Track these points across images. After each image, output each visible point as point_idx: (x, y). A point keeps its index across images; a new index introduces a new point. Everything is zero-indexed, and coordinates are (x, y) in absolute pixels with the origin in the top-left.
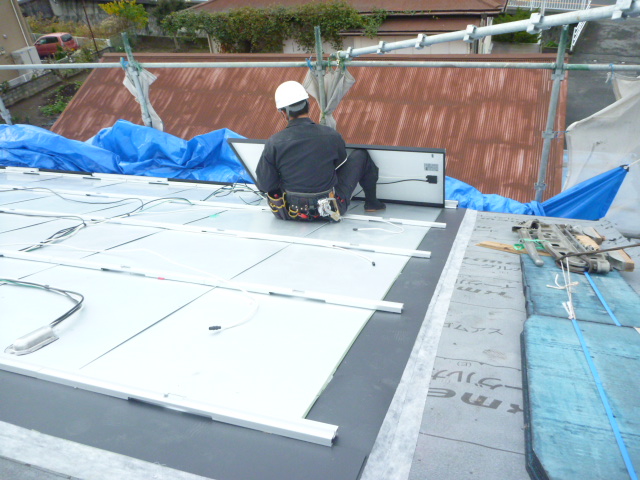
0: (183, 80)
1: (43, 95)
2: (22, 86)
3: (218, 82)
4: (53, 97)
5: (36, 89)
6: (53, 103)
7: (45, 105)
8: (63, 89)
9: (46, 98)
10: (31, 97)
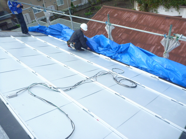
0: (124, 18)
1: (86, 9)
2: (81, 6)
3: (134, 20)
4: (88, 10)
5: (85, 7)
6: (88, 12)
7: (86, 12)
8: (91, 8)
9: (86, 10)
10: (83, 9)
